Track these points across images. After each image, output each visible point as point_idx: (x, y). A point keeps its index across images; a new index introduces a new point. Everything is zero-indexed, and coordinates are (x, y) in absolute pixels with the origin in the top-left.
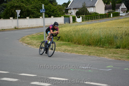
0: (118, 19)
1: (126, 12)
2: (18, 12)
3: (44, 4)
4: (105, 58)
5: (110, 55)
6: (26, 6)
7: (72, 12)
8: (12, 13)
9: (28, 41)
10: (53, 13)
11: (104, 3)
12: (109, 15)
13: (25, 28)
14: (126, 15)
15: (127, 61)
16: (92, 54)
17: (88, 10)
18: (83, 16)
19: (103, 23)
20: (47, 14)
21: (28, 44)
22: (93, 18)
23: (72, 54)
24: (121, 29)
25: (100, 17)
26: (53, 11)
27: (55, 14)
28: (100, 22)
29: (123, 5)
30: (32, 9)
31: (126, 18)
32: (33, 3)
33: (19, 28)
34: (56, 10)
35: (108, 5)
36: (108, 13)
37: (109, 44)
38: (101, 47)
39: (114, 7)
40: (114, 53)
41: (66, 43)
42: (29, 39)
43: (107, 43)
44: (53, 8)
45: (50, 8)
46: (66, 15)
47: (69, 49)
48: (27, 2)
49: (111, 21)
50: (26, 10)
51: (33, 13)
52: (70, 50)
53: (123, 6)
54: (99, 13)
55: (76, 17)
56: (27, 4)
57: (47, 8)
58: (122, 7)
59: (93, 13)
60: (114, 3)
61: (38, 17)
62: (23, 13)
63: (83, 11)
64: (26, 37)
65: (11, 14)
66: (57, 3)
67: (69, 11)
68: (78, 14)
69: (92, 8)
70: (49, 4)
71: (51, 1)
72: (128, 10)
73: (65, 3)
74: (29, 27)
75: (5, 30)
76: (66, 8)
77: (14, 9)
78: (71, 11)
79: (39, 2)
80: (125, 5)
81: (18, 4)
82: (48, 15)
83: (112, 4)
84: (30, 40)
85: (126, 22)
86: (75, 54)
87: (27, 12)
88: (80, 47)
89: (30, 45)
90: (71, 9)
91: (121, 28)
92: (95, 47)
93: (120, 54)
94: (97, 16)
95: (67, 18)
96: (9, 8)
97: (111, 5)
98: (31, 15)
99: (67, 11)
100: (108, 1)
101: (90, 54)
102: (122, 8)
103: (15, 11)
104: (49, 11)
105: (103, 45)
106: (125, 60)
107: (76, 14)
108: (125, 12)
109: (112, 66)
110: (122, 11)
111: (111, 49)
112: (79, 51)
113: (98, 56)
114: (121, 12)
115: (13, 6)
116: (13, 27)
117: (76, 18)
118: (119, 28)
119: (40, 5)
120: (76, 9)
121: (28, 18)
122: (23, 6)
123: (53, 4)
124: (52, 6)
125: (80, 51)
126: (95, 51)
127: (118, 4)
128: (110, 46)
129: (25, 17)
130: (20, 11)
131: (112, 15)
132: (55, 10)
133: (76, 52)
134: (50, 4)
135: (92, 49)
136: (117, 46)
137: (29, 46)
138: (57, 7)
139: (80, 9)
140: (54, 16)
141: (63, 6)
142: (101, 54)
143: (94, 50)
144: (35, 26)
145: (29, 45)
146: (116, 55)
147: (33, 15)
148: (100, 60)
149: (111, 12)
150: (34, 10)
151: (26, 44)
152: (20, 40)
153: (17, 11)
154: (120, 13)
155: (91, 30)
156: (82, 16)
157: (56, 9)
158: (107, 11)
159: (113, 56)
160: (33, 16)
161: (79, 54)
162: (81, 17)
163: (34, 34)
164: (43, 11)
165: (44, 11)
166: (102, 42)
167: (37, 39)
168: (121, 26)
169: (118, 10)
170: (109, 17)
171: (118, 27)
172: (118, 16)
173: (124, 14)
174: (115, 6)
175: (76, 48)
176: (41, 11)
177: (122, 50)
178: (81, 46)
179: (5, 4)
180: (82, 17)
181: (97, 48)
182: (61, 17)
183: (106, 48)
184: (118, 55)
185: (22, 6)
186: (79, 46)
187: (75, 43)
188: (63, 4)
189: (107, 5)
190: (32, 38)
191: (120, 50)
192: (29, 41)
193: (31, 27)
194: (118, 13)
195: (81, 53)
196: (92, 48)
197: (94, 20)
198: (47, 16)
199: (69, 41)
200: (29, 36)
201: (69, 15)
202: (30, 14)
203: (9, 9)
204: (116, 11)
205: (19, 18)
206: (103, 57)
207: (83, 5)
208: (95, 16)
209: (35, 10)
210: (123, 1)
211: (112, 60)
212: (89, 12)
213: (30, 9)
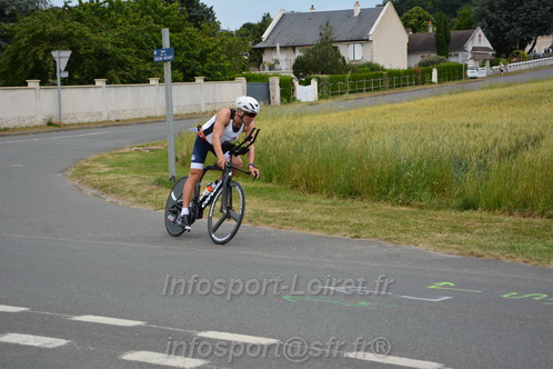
0: (463, 91)
1: (492, 65)
2: (62, 57)
3: (166, 26)
4: (422, 247)
5: (439, 235)
6: (93, 37)
7: (277, 62)
8: (38, 63)
9: (102, 178)
10: (203, 65)
11: (406, 25)
12: (423, 73)
13: (89, 123)
14: (489, 76)
15: (510, 261)
16: (364, 233)
17: (343, 54)
18: (325, 76)
19: (403, 104)
20: (177, 68)
21: (104, 188)
22: (361, 85)
23: (286, 231)
24: (478, 130)
25: (391, 83)
26: (202, 58)
27: (212, 69)
28: (392, 102)
29: (477, 35)
30: (118, 45)
31: (491, 87)
32: (120, 21)
33: (66, 122)
34: (213, 50)
35: (421, 35)
36: (421, 64)
37: (432, 191)
38: (402, 205)
39: (444, 45)
40: (454, 229)
41: (260, 185)
42: (106, 170)
43: (425, 187)
44: (202, 43)
45: (191, 45)
46: (254, 72)
47: (271, 211)
48: (97, 20)
49: (432, 100)
50: (92, 51)
51: (121, 65)
52: (274, 216)
53: (479, 39)
54: (387, 67)
55: (296, 83)
56: (96, 25)
57: (177, 44)
58: (477, 45)
59: (363, 66)
60: (445, 28)
61: (140, 78)
62: (82, 61)
63: (324, 59)
64: (95, 161)
65: (31, 66)
66: (217, 26)
67: (267, 58)
68: (303, 70)
69: (358, 47)
70: (187, 29)
71: (194, 17)
72: (498, 55)
73: (248, 26)
74: (104, 118)
75: (6, 129)
76: (256, 43)
77: (46, 45)
78: (274, 57)
79: (148, 20)
80: (487, 36)
81: (60, 28)
82: (183, 70)
83: (438, 31)
84: (109, 173)
85: (491, 102)
86: (296, 231)
87: (99, 59)
88: (316, 204)
89: (113, 192)
90: (274, 48)
91: (476, 126)
92: (376, 204)
93: (479, 234)
94: (376, 77)
95: (259, 86)
96: (23, 42)
97: (433, 36)
98: (112, 73)
99: (257, 56)
100: (420, 19)
101: (357, 231)
102: (474, 49)
103: (48, 52)
104: (188, 56)
105: (408, 194)
106: (501, 257)
107: (294, 68)
108: (488, 63)
109: (451, 284)
110: (473, 58)
111: (441, 212)
112: (314, 221)
113: (389, 239)
114: (471, 64)
115: (41, 34)
116: (39, 120)
117: (293, 84)
118: (468, 126)
119: (149, 30)
120: (294, 48)
121: (100, 82)
122: (81, 35)
123: (201, 28)
124: (199, 36)
125: (319, 221)
126: (376, 218)
127: (460, 32)
128: (435, 201)
129: (88, 80)
130: (67, 54)
131: (435, 73)
132: (210, 51)
133: (302, 222)
134: (190, 29)
135: (363, 212)
136: (465, 201)
137: (109, 198)
138: (218, 40)
139: (311, 50)
140: (208, 75)
141: (242, 36)
142: (402, 231)
143: (372, 215)
144: (131, 117)
145: (106, 192)
146: (463, 238)
147: (122, 72)
148: (398, 256)
149: (433, 63)
150: (124, 53)
151: (95, 187)
152: (70, 173)
153: (55, 54)
154: (466, 68)
155: (357, 132)
156: (320, 76)
157: (215, 48)
158: (417, 59)
159: (453, 243)
160: (124, 76)
161: (313, 233)
162: (314, 83)
163: (127, 150)
164: (164, 56)
165: (170, 57)
166: (406, 182)
167: (139, 170)
168: (475, 120)
169: (461, 54)
170: (423, 84)
171: (466, 123)
172: (461, 78)
173: (482, 73)
174: (448, 41)
175: (298, 208)
176: (158, 55)
177: (485, 215)
178: (319, 199)
179: (6, 26)
180: (319, 80)
181: (387, 207)
182: (233, 79)
183: (421, 207)
184: (469, 237)
185: (76, 33)
186: (312, 198)
187: (295, 187)
188: (241, 29)
189: (418, 34)
190: (121, 165)
191: (476, 214)
192: (109, 177)
193: (113, 118)
194: (461, 66)
195: (322, 228)
196: (366, 207)
197: (365, 94)
198: (180, 76)
199: (269, 179)
200: (105, 155)
201: (267, 71)
202: (110, 69)
203: (23, 45)
204: (453, 60)
205: (65, 82)
206: (412, 247)
207: (323, 32)
208: (372, 80)
209: (128, 53)
210: (480, 20)
211: (450, 259)
212: (347, 62)
213: (109, 47)
